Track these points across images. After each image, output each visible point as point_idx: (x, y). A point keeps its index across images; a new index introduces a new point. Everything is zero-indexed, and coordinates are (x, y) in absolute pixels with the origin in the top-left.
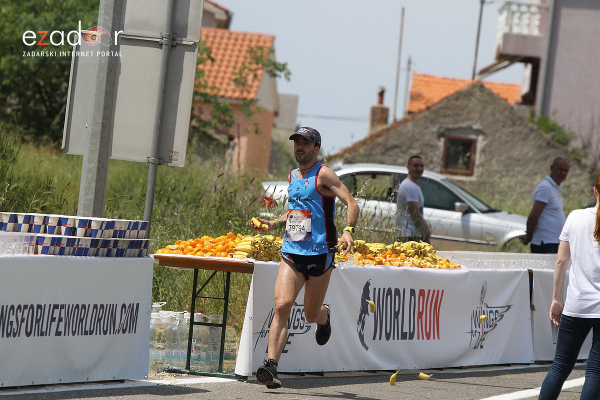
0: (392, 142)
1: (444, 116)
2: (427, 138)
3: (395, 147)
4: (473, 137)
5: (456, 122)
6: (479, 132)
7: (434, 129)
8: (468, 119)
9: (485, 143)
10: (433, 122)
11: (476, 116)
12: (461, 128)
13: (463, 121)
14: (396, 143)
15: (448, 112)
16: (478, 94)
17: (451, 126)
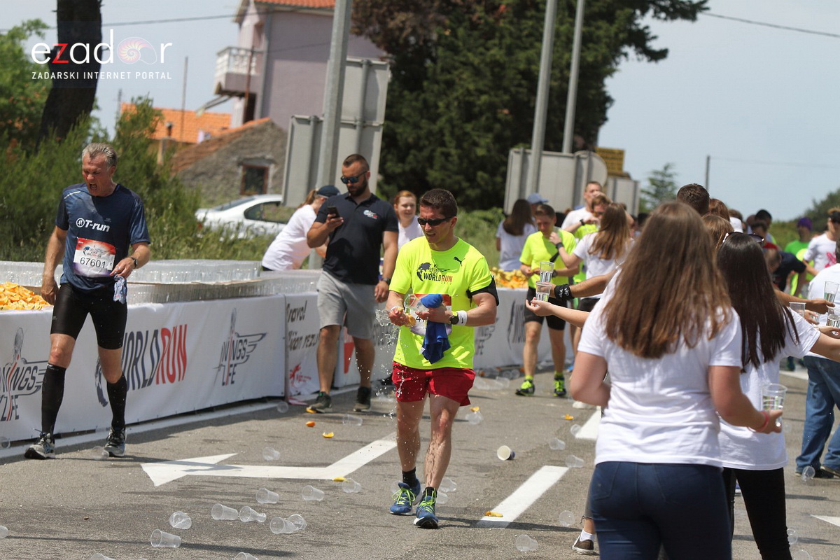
0: (200, 169)
1: (242, 148)
2: (229, 166)
3: (202, 173)
4: (266, 165)
5: (252, 153)
6: (271, 161)
7: (235, 159)
8: (262, 151)
9: (276, 170)
10: (233, 153)
11: (269, 148)
12: (256, 158)
13: (258, 152)
14: (204, 170)
15: (246, 145)
16: (270, 130)
17: (248, 156)
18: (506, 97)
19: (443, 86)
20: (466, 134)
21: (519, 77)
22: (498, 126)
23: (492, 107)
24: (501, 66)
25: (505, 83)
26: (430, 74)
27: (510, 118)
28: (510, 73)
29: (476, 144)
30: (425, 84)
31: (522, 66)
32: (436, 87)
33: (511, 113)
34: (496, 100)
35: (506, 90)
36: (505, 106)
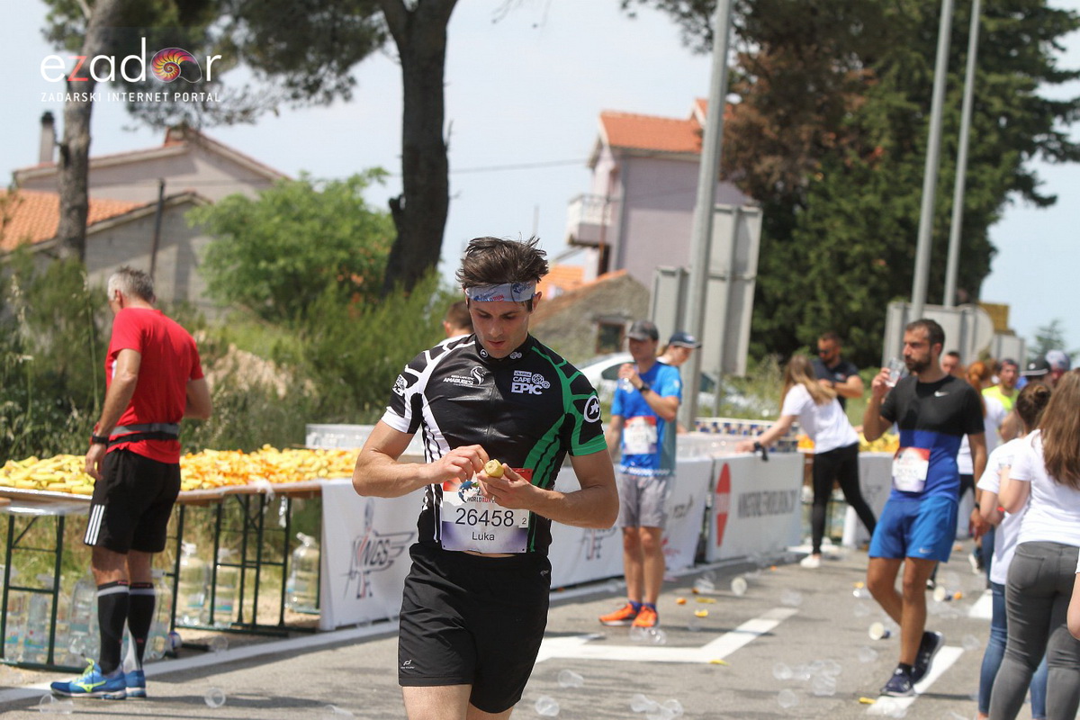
0: (552, 326)
1: (597, 304)
2: (583, 323)
4: (619, 321)
5: (608, 309)
6: (628, 318)
7: (589, 315)
8: (619, 307)
10: (587, 309)
11: (626, 303)
12: (613, 315)
13: (614, 308)
15: (602, 300)
16: (627, 284)
17: (604, 312)
18: (882, 247)
19: (814, 236)
20: (839, 287)
21: (896, 225)
22: (873, 279)
23: (867, 258)
24: (877, 213)
25: (882, 231)
26: (800, 221)
27: (887, 270)
28: (886, 221)
29: (849, 298)
30: (795, 233)
31: (900, 213)
32: (806, 237)
33: (889, 263)
34: (872, 250)
35: (882, 240)
36: (881, 256)
